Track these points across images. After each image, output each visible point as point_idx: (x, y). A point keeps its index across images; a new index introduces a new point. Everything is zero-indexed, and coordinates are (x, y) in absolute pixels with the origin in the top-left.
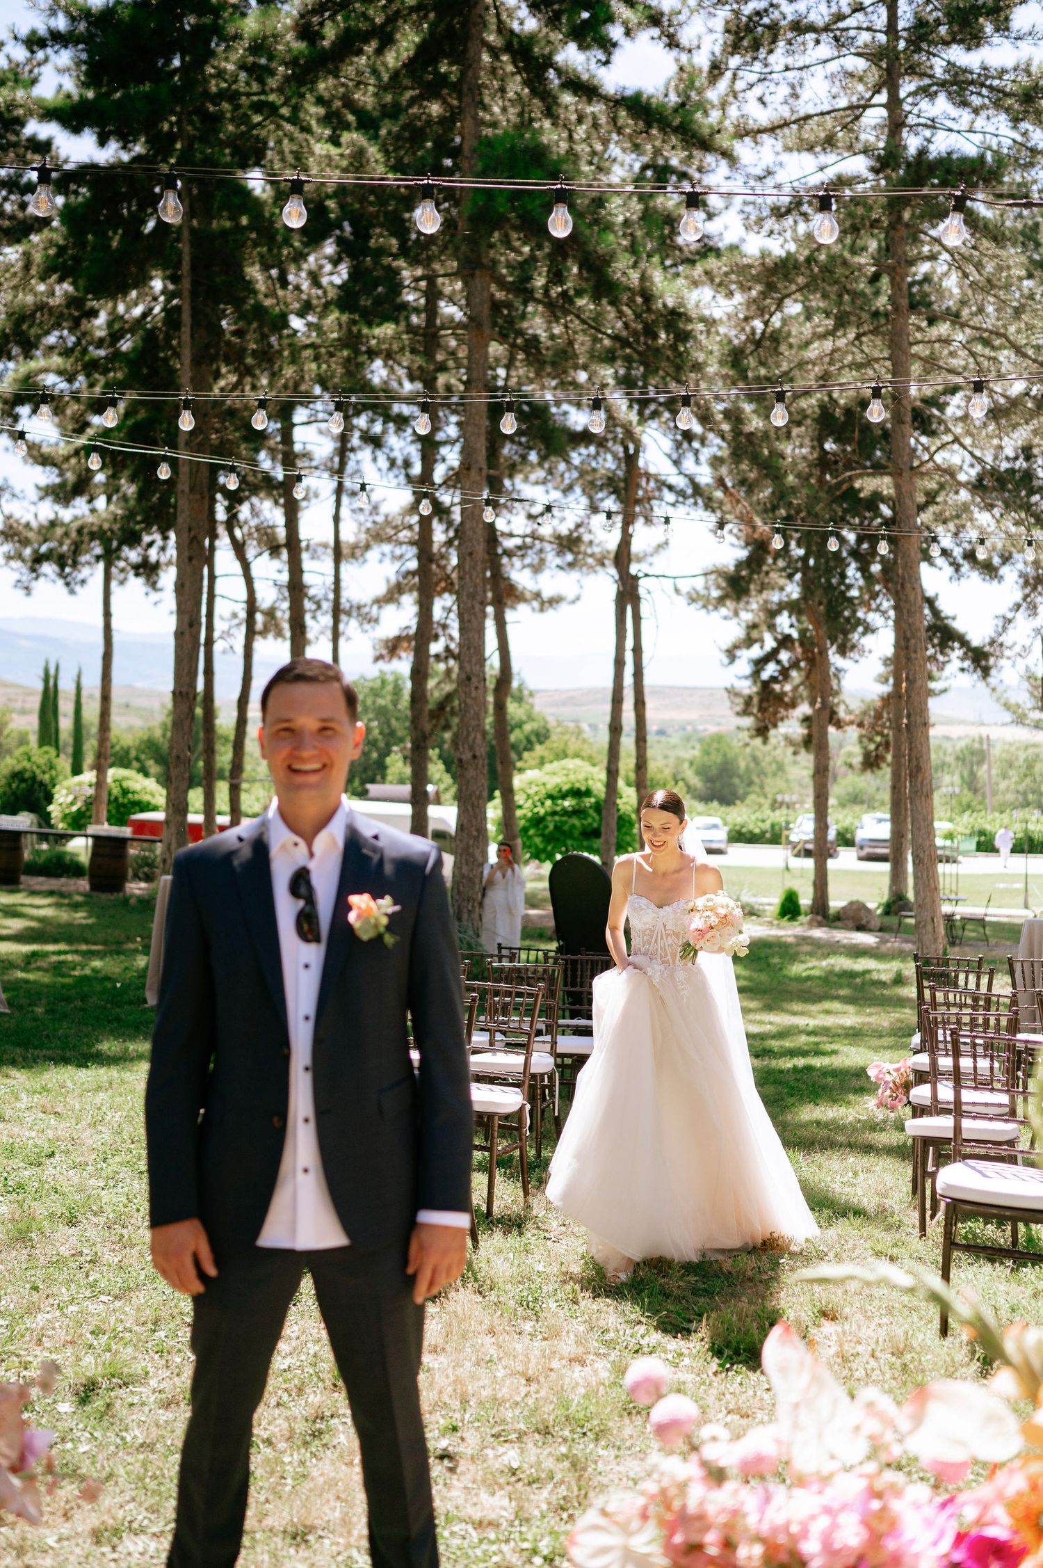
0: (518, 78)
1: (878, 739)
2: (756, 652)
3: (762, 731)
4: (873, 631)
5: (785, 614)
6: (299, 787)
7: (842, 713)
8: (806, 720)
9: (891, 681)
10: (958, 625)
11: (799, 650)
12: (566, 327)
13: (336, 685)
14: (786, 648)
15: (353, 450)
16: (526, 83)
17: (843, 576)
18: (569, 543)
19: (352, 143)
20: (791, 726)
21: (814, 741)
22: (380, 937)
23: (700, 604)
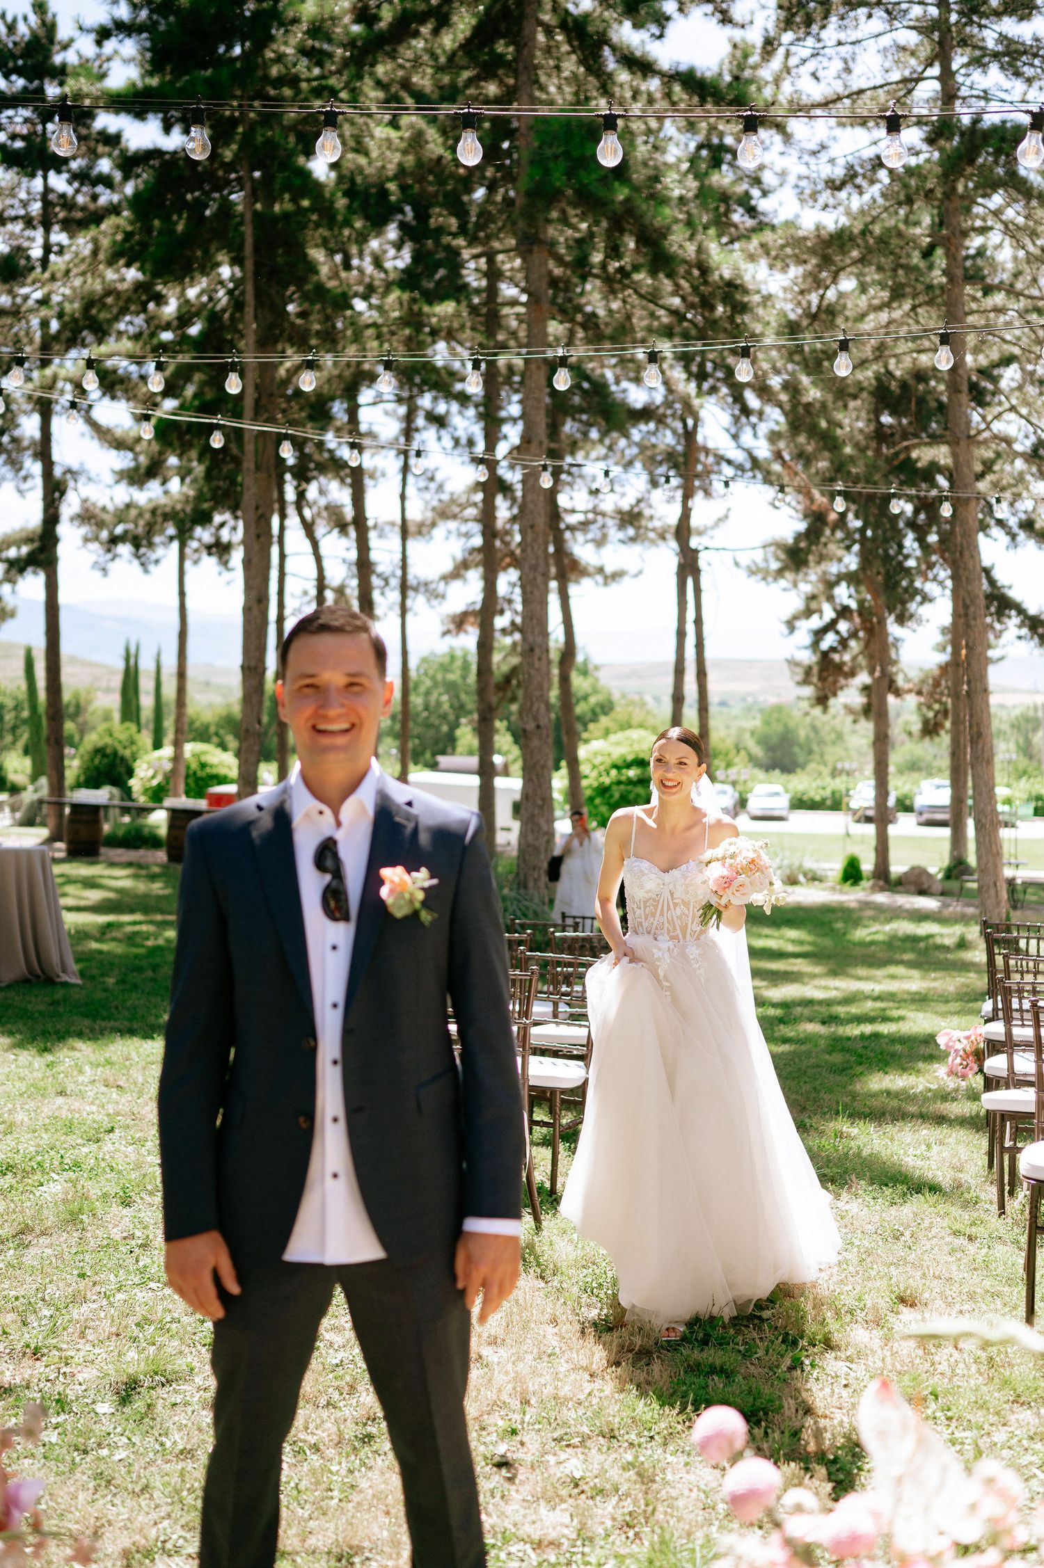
0: (574, 57)
1: (937, 706)
2: (815, 622)
3: (822, 700)
4: (931, 601)
5: (844, 584)
6: (326, 750)
7: (900, 681)
8: (866, 689)
9: (949, 649)
10: (1014, 594)
11: (857, 620)
12: (624, 301)
13: (364, 636)
14: (845, 618)
15: (417, 430)
16: (581, 62)
17: (901, 546)
18: (630, 518)
19: (412, 126)
20: (851, 695)
21: (874, 709)
22: (415, 914)
23: (760, 576)
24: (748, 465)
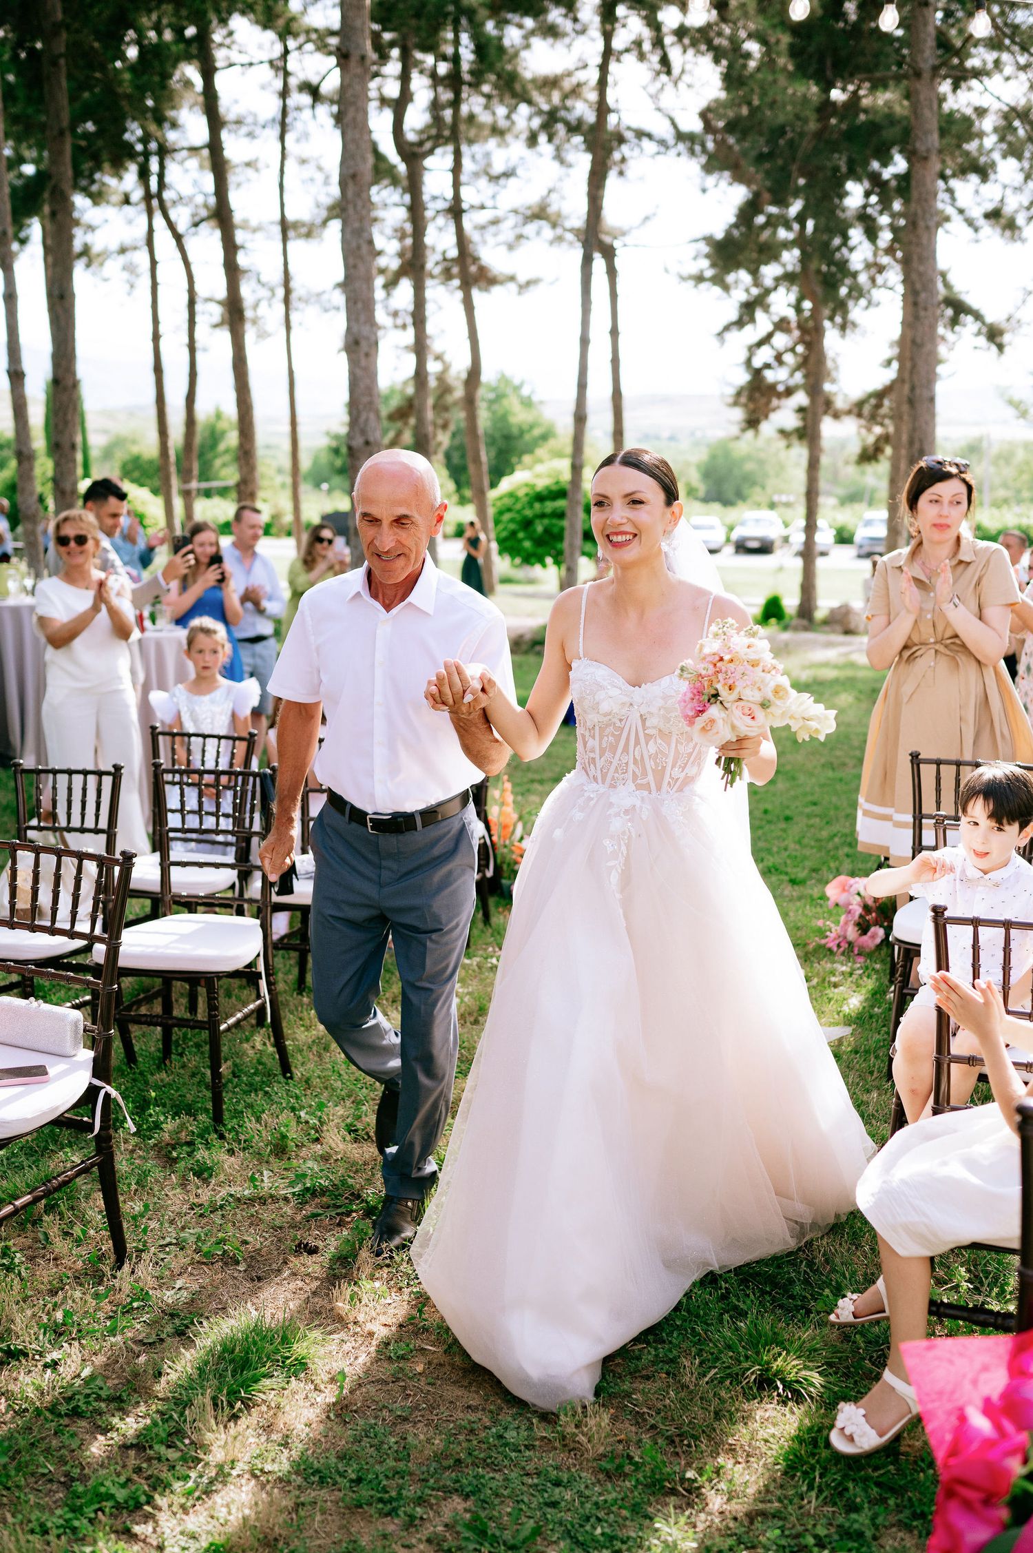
1: (878, 430)
2: (751, 334)
3: (752, 422)
4: (877, 304)
5: (781, 291)
7: (840, 404)
8: (801, 410)
9: (895, 365)
10: (971, 300)
11: (796, 333)
14: (782, 331)
17: (846, 238)
18: (540, 213)
20: (785, 416)
21: (807, 433)
23: (691, 283)
24: (671, 141)
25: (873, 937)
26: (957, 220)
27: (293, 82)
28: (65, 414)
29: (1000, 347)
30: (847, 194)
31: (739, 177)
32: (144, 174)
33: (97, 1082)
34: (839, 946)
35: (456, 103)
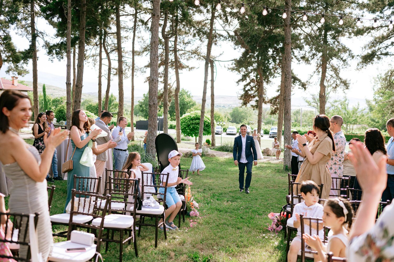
1: (276, 107)
2: (245, 83)
3: (245, 104)
4: (276, 77)
5: (253, 73)
7: (266, 100)
8: (257, 101)
9: (280, 91)
10: (298, 77)
11: (256, 83)
14: (253, 82)
15: (138, 25)
17: (269, 61)
18: (195, 52)
20: (253, 102)
21: (258, 106)
23: (231, 70)
24: (228, 37)
25: (280, 228)
26: (294, 58)
27: (138, 19)
28: (78, 94)
29: (305, 88)
30: (269, 51)
31: (243, 46)
32: (100, 38)
33: (97, 253)
34: (271, 230)
35: (176, 26)
